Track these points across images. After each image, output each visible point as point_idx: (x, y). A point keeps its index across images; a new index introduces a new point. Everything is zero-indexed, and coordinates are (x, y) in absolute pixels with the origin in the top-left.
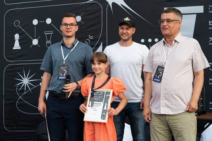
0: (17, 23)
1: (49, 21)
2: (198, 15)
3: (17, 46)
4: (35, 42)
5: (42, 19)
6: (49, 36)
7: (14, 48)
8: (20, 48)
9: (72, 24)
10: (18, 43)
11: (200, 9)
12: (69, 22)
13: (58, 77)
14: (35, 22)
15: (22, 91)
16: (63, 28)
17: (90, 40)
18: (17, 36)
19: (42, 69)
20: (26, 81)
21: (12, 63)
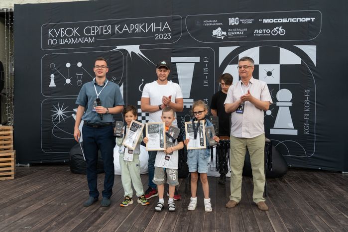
0: (53, 65)
1: (79, 65)
2: (196, 64)
3: (52, 84)
4: (68, 81)
5: (74, 63)
6: (79, 76)
7: (50, 86)
8: (55, 86)
9: (102, 66)
10: (54, 82)
11: (197, 59)
12: (100, 65)
13: (92, 109)
14: (68, 65)
15: (57, 120)
16: (95, 69)
17: (114, 80)
18: (52, 76)
19: (77, 103)
20: (60, 113)
21: (48, 98)
